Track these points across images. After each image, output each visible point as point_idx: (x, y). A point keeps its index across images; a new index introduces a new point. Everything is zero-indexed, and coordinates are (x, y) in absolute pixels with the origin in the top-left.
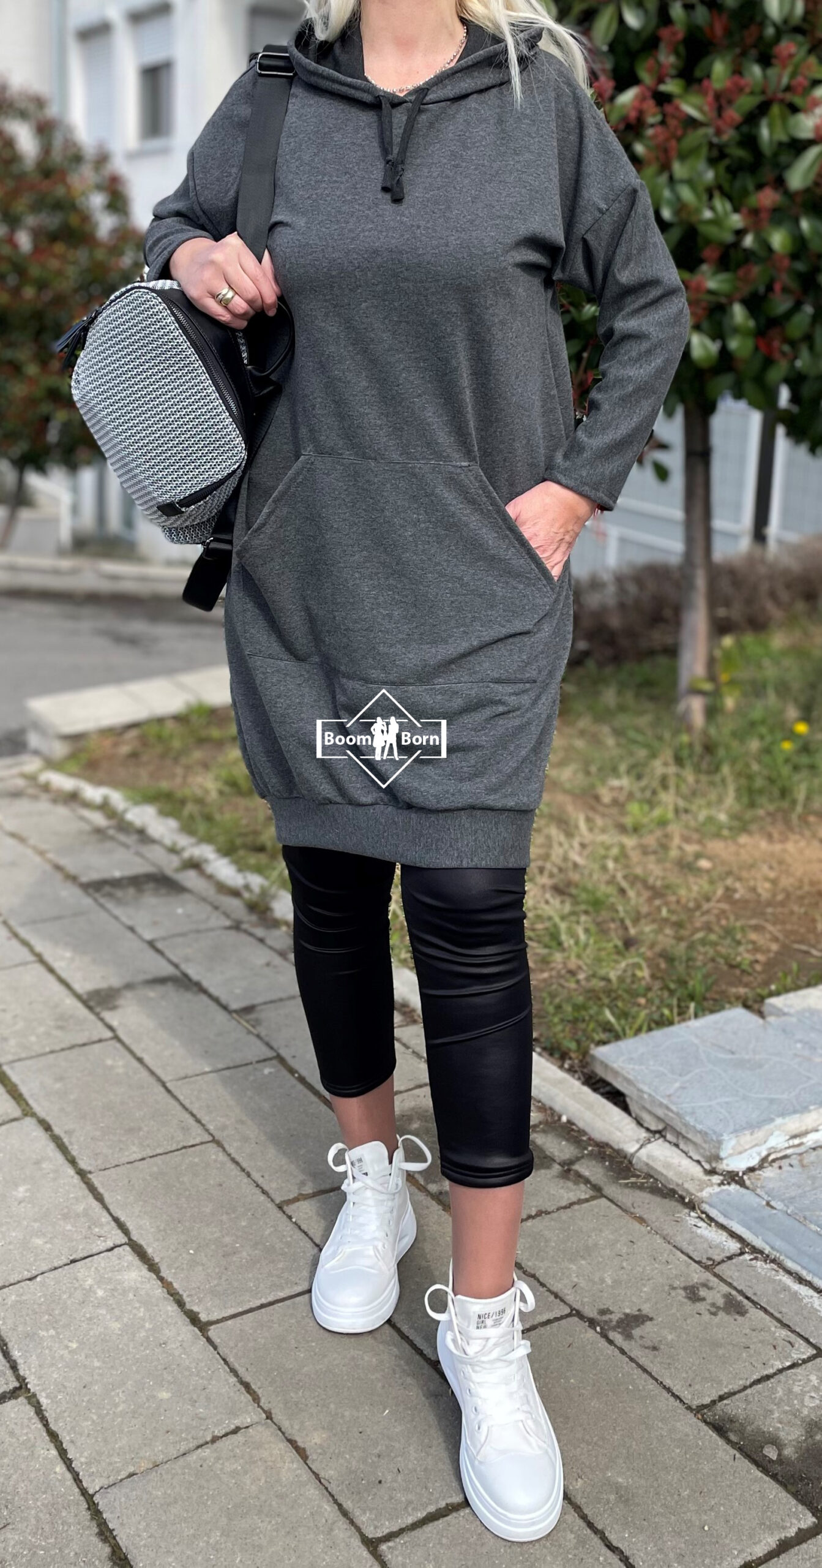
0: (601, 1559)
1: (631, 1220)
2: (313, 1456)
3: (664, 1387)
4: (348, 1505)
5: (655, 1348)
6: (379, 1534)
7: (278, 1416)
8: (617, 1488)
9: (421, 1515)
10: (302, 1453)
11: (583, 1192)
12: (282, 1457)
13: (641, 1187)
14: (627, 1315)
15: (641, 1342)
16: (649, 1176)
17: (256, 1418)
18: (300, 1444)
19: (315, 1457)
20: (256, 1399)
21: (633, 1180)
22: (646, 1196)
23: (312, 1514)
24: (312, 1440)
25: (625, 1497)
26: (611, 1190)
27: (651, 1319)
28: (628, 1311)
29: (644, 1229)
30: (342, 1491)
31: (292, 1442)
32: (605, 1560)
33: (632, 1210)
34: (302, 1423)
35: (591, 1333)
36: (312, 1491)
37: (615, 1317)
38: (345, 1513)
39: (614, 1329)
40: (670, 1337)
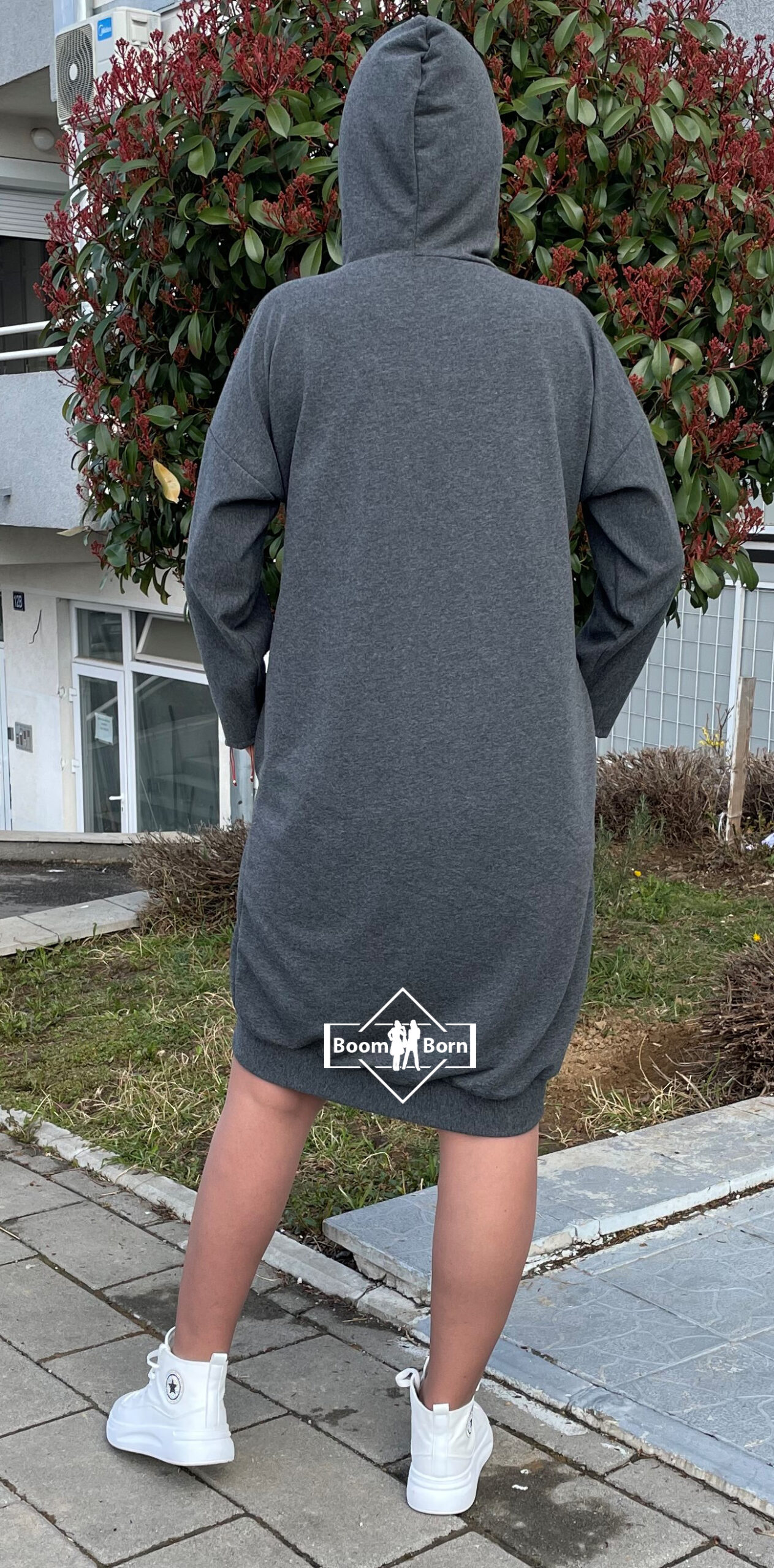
0: (291, 1561)
1: (349, 1348)
2: (59, 1520)
3: (360, 1454)
4: (88, 1546)
5: (355, 1430)
6: (112, 1561)
7: (32, 1498)
8: (309, 1518)
9: (147, 1547)
10: (52, 1520)
11: (310, 1331)
12: (33, 1521)
13: (362, 1324)
14: (335, 1411)
15: (345, 1427)
16: (370, 1315)
17: (11, 1500)
18: (50, 1514)
19: (62, 1520)
20: (13, 1489)
21: (355, 1319)
22: (365, 1330)
23: (58, 1554)
24: (59, 1509)
25: (316, 1524)
26: (336, 1328)
27: (355, 1412)
28: (336, 1408)
29: (359, 1353)
30: (83, 1538)
31: (44, 1514)
32: (294, 1561)
33: (352, 1340)
34: (52, 1500)
35: (302, 1425)
36: (58, 1540)
37: (324, 1413)
38: (84, 1551)
39: (323, 1420)
40: (369, 1422)
